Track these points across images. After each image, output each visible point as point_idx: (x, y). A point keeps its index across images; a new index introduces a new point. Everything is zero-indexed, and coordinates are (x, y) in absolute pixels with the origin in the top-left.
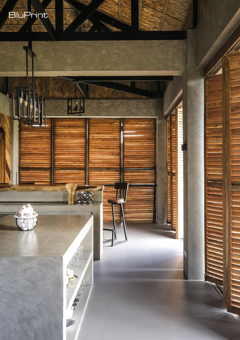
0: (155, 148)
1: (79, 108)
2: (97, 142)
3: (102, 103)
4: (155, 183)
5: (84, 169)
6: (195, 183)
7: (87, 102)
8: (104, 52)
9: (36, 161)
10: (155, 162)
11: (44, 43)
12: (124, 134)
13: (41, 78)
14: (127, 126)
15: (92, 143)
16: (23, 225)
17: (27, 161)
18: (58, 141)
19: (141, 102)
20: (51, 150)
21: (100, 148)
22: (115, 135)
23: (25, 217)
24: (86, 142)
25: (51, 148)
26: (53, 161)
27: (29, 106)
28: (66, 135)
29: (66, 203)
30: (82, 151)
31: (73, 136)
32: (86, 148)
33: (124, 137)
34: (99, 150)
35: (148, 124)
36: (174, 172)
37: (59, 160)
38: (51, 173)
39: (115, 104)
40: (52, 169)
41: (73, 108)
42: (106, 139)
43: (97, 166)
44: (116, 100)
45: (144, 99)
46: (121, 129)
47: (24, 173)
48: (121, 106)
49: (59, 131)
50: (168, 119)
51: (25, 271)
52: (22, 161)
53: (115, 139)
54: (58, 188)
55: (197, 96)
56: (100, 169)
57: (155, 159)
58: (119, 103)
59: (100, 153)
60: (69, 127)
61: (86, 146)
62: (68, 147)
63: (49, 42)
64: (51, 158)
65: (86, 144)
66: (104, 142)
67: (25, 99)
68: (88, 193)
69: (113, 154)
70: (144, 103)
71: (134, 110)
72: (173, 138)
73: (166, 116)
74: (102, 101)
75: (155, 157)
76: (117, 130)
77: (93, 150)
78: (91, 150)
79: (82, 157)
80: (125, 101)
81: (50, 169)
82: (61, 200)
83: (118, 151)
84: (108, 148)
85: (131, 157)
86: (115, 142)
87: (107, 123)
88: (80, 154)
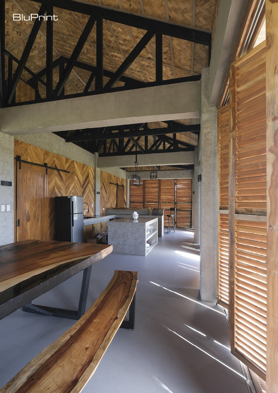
0: (192, 192)
1: (155, 176)
2: (164, 190)
3: (166, 172)
4: (192, 209)
5: (159, 202)
7: (159, 172)
9: (137, 199)
10: (192, 200)
12: (177, 186)
13: (139, 167)
14: (178, 182)
15: (162, 191)
16: (134, 218)
17: (133, 199)
18: (146, 190)
19: (185, 171)
20: (143, 194)
21: (166, 193)
22: (173, 187)
23: (135, 215)
24: (159, 190)
25: (143, 193)
26: (144, 198)
27: (136, 180)
28: (150, 187)
29: (149, 215)
30: (157, 194)
31: (153, 188)
32: (159, 193)
33: (176, 187)
34: (165, 194)
35: (188, 181)
37: (147, 198)
38: (143, 204)
40: (144, 202)
41: (152, 176)
42: (168, 189)
43: (164, 201)
44: (172, 171)
45: (186, 170)
46: (176, 184)
47: (132, 204)
48: (175, 173)
49: (147, 185)
52: (131, 199)
53: (172, 189)
54: (146, 209)
56: (165, 202)
57: (192, 198)
58: (174, 172)
60: (152, 183)
61: (159, 192)
62: (151, 193)
63: (143, 154)
64: (143, 197)
65: (159, 191)
66: (168, 190)
67: (135, 178)
68: (158, 211)
69: (171, 196)
70: (186, 171)
74: (166, 171)
76: (174, 184)
78: (162, 194)
79: (157, 197)
80: (177, 171)
81: (143, 202)
82: (147, 214)
83: (174, 194)
84: (169, 193)
85: (180, 197)
86: (172, 190)
87: (169, 181)
88: (156, 196)
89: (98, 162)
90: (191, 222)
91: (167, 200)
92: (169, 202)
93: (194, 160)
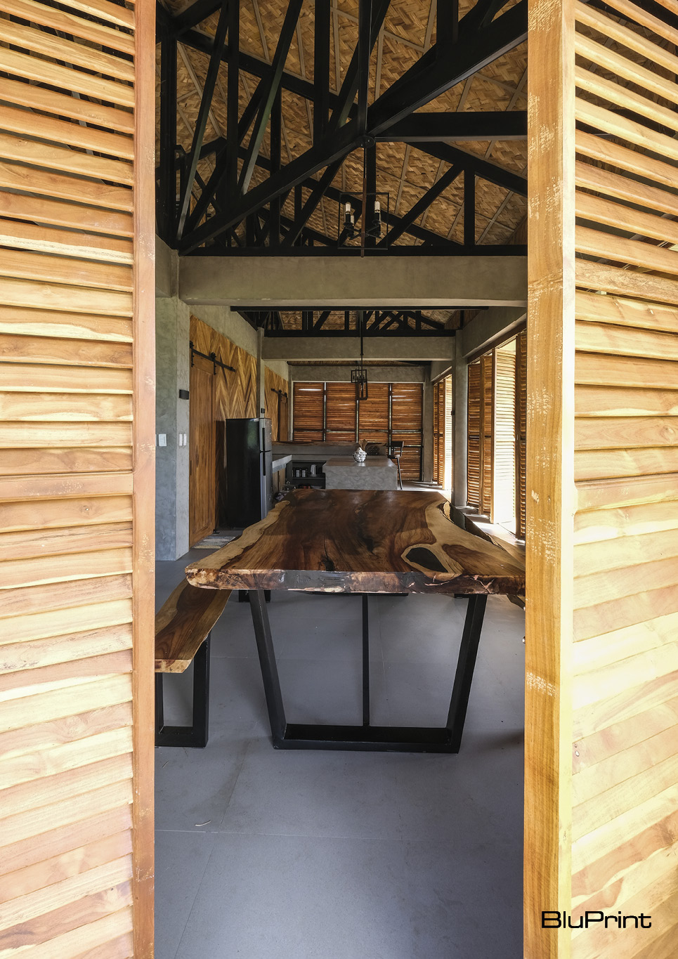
0: (422, 411)
2: (367, 405)
4: (422, 444)
5: (355, 431)
6: (461, 438)
8: (396, 345)
9: (309, 423)
10: (422, 425)
11: (354, 338)
12: (392, 398)
14: (396, 390)
15: (362, 407)
16: (359, 459)
17: (301, 423)
18: (330, 404)
20: (323, 413)
21: (370, 411)
22: (385, 399)
23: (360, 454)
24: (356, 405)
25: (323, 411)
26: (324, 422)
28: (337, 399)
30: (353, 414)
32: (356, 411)
34: (369, 413)
35: (415, 389)
36: (441, 433)
37: (331, 422)
38: (323, 434)
39: (385, 370)
42: (375, 403)
43: (366, 428)
44: (386, 367)
46: (390, 393)
47: (298, 434)
48: (391, 372)
49: (331, 395)
50: (436, 385)
51: (379, 474)
52: (296, 423)
53: (383, 403)
55: (463, 377)
56: (367, 431)
57: (422, 422)
58: (388, 370)
59: (370, 416)
60: (341, 391)
61: (356, 409)
62: (339, 410)
64: (323, 420)
65: (356, 407)
66: (374, 405)
69: (382, 417)
70: (412, 369)
71: (403, 376)
72: (440, 404)
73: (434, 383)
74: (373, 368)
75: (422, 420)
76: (386, 394)
77: (364, 413)
78: (361, 413)
79: (352, 420)
81: (323, 430)
83: (387, 414)
84: (377, 412)
85: (400, 420)
86: (384, 405)
87: (377, 387)
88: (350, 417)
89: (263, 348)
90: (421, 471)
91: (372, 426)
92: (377, 431)
93: (455, 353)
